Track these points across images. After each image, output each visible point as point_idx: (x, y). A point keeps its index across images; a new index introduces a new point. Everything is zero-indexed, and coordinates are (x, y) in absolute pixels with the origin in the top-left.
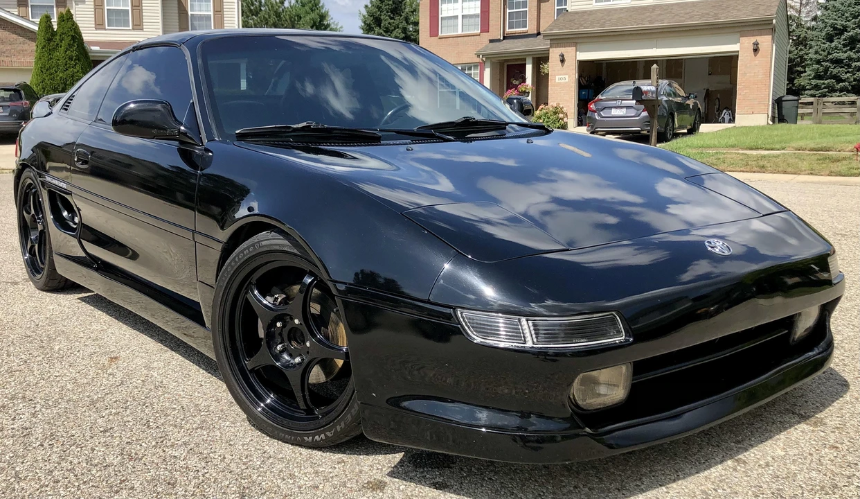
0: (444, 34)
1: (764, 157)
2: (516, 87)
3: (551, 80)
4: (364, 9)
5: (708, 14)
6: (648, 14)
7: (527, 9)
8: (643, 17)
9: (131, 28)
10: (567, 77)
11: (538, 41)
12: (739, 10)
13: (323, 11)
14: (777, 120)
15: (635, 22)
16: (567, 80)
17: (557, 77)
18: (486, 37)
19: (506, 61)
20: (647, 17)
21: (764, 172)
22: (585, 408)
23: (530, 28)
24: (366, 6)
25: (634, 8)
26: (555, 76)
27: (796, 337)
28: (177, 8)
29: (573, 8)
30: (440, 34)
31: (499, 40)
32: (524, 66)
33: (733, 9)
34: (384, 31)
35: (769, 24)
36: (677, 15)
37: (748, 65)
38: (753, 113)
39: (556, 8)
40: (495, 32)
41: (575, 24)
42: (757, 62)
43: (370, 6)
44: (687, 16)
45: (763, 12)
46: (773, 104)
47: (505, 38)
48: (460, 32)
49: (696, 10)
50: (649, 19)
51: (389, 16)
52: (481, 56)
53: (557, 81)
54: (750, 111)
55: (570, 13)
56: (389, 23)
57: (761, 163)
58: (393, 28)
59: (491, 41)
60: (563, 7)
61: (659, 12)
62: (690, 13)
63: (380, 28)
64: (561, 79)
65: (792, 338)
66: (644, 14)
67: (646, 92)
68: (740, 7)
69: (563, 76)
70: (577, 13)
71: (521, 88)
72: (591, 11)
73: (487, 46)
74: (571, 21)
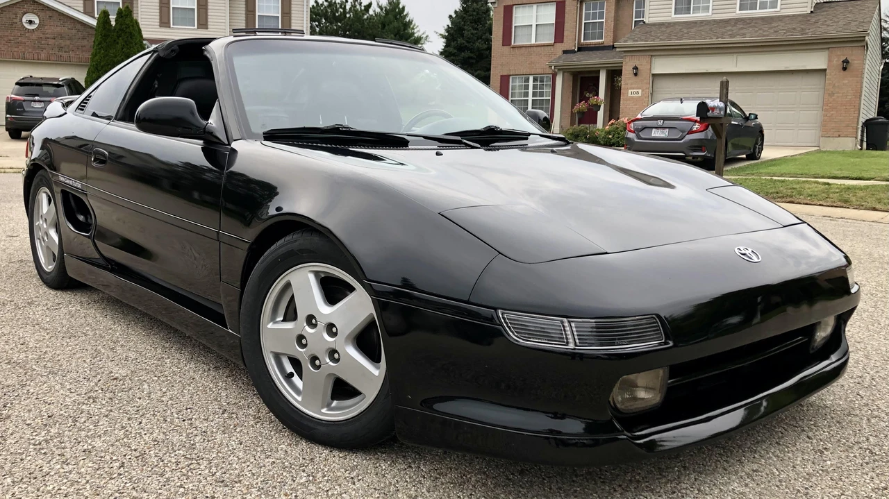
0: (518, 44)
1: (848, 188)
2: (587, 100)
3: (623, 94)
4: (448, 19)
5: (794, 29)
6: (730, 28)
7: (604, 20)
8: (724, 30)
9: (196, 27)
10: (640, 91)
11: (612, 54)
12: (828, 25)
13: (407, 19)
14: (865, 145)
15: (715, 35)
16: (640, 95)
17: (630, 91)
18: (560, 47)
19: (580, 72)
20: (729, 30)
21: (848, 208)
22: (624, 412)
23: (606, 39)
24: (450, 17)
25: (714, 21)
26: (628, 89)
27: (816, 345)
28: (244, 9)
29: (651, 19)
30: (513, 44)
31: (573, 52)
32: (598, 79)
33: (823, 25)
34: (467, 41)
35: (861, 41)
36: (760, 29)
37: (836, 85)
38: (839, 136)
39: (634, 20)
40: (570, 42)
41: (652, 36)
42: (847, 81)
43: (454, 16)
44: (772, 31)
45: (855, 28)
46: (862, 127)
47: (580, 49)
48: (533, 42)
49: (782, 24)
50: (729, 33)
51: (472, 27)
52: (553, 67)
53: (630, 95)
54: (837, 134)
55: (648, 24)
56: (472, 34)
57: (846, 196)
58: (476, 38)
59: (565, 52)
60: (641, 19)
61: (741, 26)
62: (775, 27)
63: (463, 39)
64: (634, 93)
65: (811, 347)
66: (725, 27)
67: (713, 109)
68: (830, 22)
69: (636, 91)
70: (654, 25)
71: (593, 100)
72: (669, 23)
73: (560, 57)
74: (647, 33)
